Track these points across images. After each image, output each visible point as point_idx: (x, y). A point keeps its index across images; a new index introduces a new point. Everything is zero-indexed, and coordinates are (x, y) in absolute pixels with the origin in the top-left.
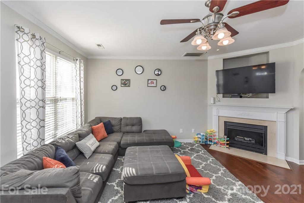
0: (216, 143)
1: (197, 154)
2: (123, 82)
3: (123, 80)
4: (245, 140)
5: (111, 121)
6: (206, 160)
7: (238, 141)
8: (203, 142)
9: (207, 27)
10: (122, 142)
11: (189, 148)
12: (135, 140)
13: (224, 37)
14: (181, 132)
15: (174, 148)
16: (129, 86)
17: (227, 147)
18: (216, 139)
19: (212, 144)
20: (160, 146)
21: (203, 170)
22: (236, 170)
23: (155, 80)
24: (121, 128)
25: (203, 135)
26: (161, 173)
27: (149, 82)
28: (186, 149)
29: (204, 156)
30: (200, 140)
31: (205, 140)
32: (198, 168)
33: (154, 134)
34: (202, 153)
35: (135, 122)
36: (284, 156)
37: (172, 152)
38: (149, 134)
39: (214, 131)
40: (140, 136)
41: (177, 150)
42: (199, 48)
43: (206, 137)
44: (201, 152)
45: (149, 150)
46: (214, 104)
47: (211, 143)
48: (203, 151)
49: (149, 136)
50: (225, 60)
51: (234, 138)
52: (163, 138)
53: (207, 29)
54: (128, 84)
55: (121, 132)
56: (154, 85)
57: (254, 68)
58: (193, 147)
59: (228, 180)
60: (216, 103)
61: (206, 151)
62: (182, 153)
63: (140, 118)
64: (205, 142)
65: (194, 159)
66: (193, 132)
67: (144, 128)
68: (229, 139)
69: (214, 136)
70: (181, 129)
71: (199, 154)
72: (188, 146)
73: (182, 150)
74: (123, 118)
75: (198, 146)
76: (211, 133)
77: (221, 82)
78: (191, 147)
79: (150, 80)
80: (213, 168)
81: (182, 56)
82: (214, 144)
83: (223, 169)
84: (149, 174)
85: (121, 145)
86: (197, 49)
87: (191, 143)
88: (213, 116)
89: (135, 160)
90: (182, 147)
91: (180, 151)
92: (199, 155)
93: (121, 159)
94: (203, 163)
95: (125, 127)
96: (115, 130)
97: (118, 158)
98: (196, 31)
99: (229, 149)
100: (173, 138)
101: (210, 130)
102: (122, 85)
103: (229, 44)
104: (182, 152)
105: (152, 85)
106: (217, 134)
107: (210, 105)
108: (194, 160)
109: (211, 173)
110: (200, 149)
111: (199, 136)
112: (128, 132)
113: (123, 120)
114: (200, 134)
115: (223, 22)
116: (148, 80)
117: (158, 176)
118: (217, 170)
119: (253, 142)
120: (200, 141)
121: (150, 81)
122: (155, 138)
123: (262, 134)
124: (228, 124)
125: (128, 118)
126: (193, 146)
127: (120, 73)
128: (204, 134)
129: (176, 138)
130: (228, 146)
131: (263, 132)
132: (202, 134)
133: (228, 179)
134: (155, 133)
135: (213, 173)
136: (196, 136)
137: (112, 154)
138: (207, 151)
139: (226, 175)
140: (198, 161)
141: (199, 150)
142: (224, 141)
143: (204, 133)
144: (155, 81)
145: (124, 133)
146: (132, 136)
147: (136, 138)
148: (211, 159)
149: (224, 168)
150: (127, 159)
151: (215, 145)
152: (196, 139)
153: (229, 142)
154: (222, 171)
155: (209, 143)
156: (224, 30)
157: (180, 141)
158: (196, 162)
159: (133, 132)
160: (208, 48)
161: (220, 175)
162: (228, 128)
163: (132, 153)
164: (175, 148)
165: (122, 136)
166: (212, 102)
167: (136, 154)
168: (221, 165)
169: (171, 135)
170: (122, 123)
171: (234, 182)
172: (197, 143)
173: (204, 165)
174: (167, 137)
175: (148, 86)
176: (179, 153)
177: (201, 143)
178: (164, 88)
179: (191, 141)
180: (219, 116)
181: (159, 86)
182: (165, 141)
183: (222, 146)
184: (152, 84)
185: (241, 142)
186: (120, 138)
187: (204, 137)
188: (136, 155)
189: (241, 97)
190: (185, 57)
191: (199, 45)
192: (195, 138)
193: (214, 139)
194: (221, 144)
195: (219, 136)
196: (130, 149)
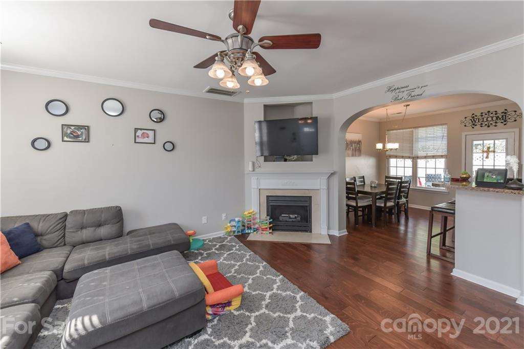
0: (257, 229)
1: (228, 253)
2: (69, 132)
3: (69, 126)
4: (290, 218)
5: (34, 225)
6: (241, 258)
7: (284, 221)
8: (239, 231)
9: (233, 53)
10: (67, 268)
11: (217, 246)
12: (104, 255)
13: (254, 74)
14: (203, 223)
15: (191, 252)
16: (87, 140)
17: (270, 233)
18: (256, 224)
19: (252, 231)
20: (160, 255)
21: (235, 274)
22: (279, 261)
23: (152, 130)
24: (64, 236)
25: (239, 221)
26: (159, 304)
27: (137, 134)
28: (212, 249)
29: (239, 253)
30: (235, 229)
31: (241, 228)
32: (229, 273)
33: (150, 234)
34: (236, 250)
35: (103, 217)
36: (326, 229)
37: (183, 260)
38: (139, 236)
39: (253, 212)
40: (116, 245)
41: (196, 254)
42: (222, 83)
43: (243, 222)
44: (234, 249)
45: (136, 267)
46: (253, 171)
47: (249, 231)
48: (237, 245)
49: (139, 241)
50: (266, 107)
51: (279, 218)
52: (170, 238)
53: (232, 55)
54: (84, 137)
55: (65, 245)
56: (151, 140)
57: (300, 122)
58: (224, 243)
59: (267, 278)
60: (256, 170)
61: (242, 244)
62: (205, 257)
63: (117, 207)
64: (242, 230)
65: (224, 261)
66: (223, 218)
67: (128, 227)
68: (271, 220)
69: (254, 219)
70: (203, 218)
71: (231, 252)
72: (215, 243)
73: (205, 253)
74: (71, 212)
75: (231, 239)
76: (250, 216)
77: (265, 139)
78: (220, 244)
79: (141, 129)
80: (250, 267)
81: (204, 91)
82: (254, 231)
83: (262, 265)
84: (132, 314)
85: (64, 274)
86: (220, 83)
87: (220, 237)
88: (252, 190)
89: (99, 296)
90: (205, 247)
91: (202, 254)
92: (233, 252)
93: (66, 305)
94: (236, 265)
95: (77, 231)
96: (45, 243)
97: (57, 306)
98: (216, 55)
99: (272, 234)
100: (190, 236)
101: (248, 212)
102: (65, 139)
103: (263, 85)
104: (206, 255)
105: (146, 140)
106: (258, 216)
107: (248, 173)
108: (224, 263)
109: (246, 276)
110: (234, 244)
111: (233, 223)
112: (85, 243)
113: (69, 218)
114: (234, 220)
115: (253, 51)
116: (136, 130)
117: (153, 310)
118: (255, 268)
119: (299, 219)
120: (234, 232)
121: (139, 133)
122: (152, 241)
123: (307, 206)
124: (270, 199)
125: (84, 211)
126: (223, 241)
127: (59, 109)
128: (241, 219)
129: (194, 234)
130: (271, 231)
131: (308, 205)
132: (237, 219)
133: (268, 276)
134: (154, 233)
135: (249, 275)
136: (229, 225)
137: (32, 302)
138: (244, 244)
139: (266, 273)
140: (229, 262)
141: (232, 245)
142: (266, 224)
143: (240, 217)
144: (151, 133)
145: (74, 247)
146: (97, 249)
147: (109, 250)
148: (249, 254)
149: (265, 263)
150: (77, 301)
151: (255, 233)
152: (229, 230)
153: (272, 225)
154: (261, 269)
155: (247, 231)
156: (252, 63)
157: (202, 238)
158: (227, 265)
159: (101, 240)
160: (236, 86)
161: (258, 275)
162: (271, 205)
163: (92, 284)
164: (193, 252)
165: (70, 254)
166: (250, 169)
167: (105, 283)
168: (261, 260)
169: (185, 231)
170: (67, 224)
171: (274, 278)
172: (230, 236)
173: (239, 266)
174: (177, 235)
175: (135, 142)
176: (200, 258)
177: (236, 234)
178: (170, 146)
179: (221, 234)
180: (259, 189)
181: (160, 143)
182: (172, 242)
183: (264, 232)
184: (144, 138)
185: (286, 221)
186: (62, 259)
187: (240, 224)
188: (105, 285)
189: (286, 160)
190: (208, 93)
191: (222, 79)
192: (226, 228)
193: (254, 224)
194: (263, 230)
195: (260, 218)
196: (88, 278)
